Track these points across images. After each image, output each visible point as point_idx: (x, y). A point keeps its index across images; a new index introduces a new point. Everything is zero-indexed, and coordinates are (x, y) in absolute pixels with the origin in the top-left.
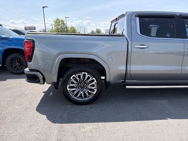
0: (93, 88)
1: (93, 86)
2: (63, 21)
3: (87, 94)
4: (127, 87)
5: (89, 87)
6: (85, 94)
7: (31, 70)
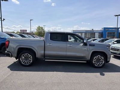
0: (30, 60)
1: (31, 59)
2: (42, 28)
3: (28, 62)
4: (46, 60)
5: (29, 59)
6: (27, 62)
7: (8, 52)
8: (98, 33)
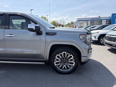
8: (105, 20)
